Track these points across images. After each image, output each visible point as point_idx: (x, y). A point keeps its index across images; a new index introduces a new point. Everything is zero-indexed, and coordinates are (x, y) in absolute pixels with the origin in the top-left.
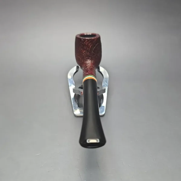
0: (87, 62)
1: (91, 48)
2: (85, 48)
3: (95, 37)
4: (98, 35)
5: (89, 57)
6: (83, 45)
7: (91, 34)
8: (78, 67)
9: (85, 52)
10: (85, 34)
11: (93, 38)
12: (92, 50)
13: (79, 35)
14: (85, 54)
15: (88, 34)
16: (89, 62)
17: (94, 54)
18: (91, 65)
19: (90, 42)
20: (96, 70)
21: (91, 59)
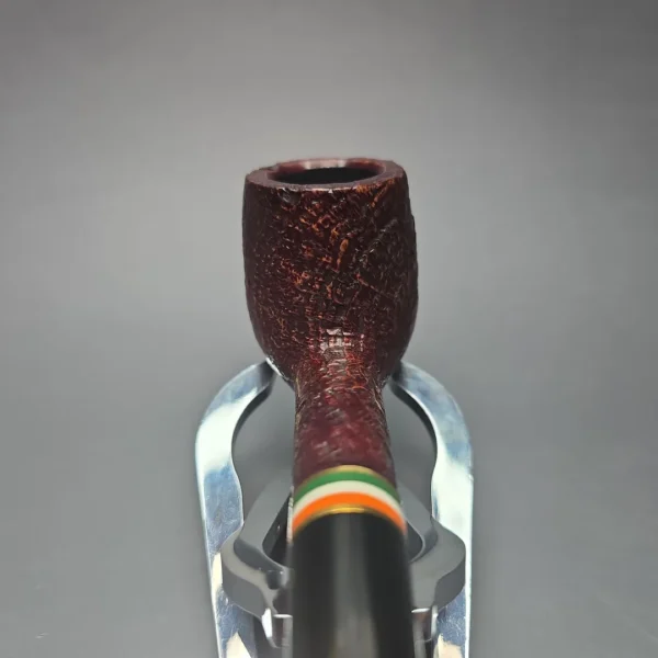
0: (323, 347)
1: (349, 249)
2: (308, 255)
3: (375, 181)
4: (391, 164)
5: (337, 313)
6: (290, 233)
7: (342, 164)
8: (266, 372)
9: (305, 282)
10: (308, 166)
11: (357, 186)
12: (358, 263)
13: (269, 169)
14: (307, 296)
15: (327, 164)
16: (336, 345)
17: (366, 294)
18: (353, 366)
19: (339, 212)
20: (387, 392)
21: (352, 326)
